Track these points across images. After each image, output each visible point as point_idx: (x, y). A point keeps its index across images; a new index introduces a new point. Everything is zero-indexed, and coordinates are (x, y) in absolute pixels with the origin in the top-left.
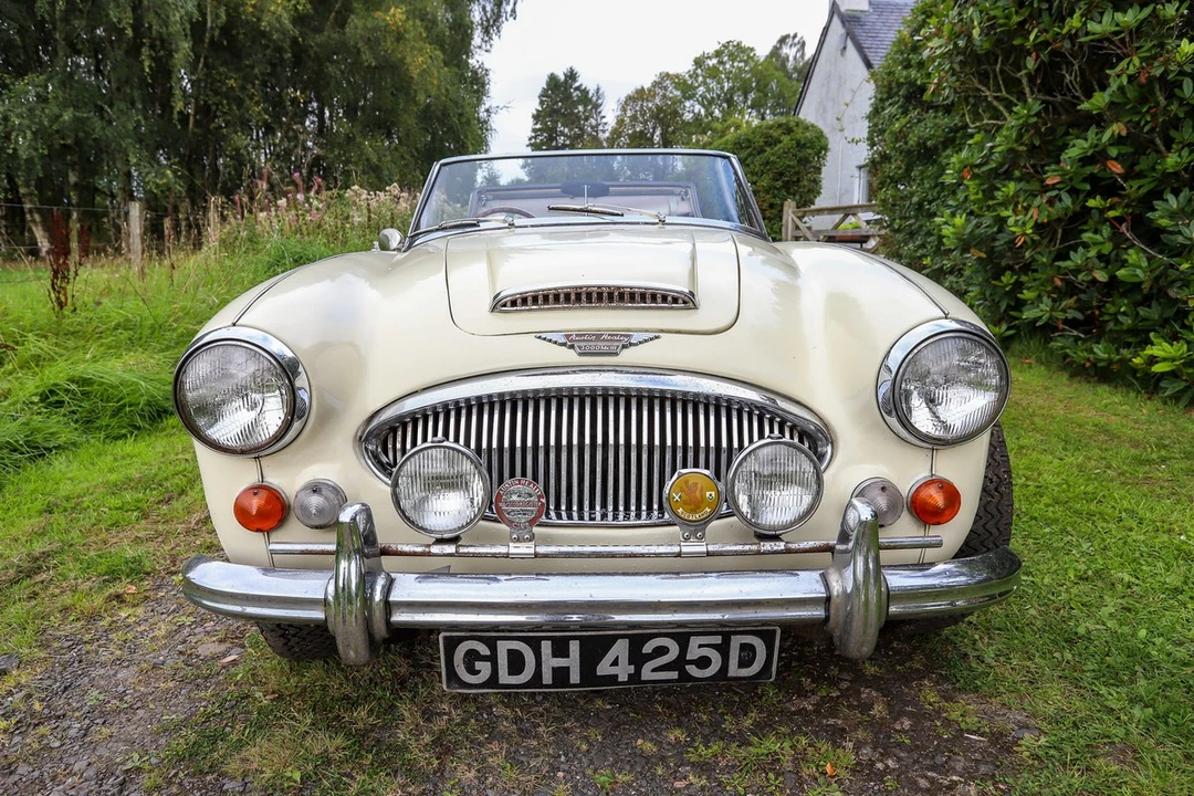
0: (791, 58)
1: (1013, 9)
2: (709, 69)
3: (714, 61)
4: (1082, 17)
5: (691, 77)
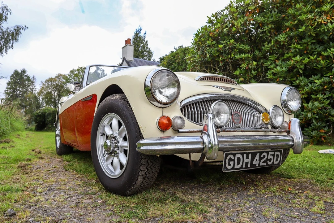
1: (216, 52)
2: (75, 74)
3: (77, 72)
4: (233, 55)
5: (69, 76)
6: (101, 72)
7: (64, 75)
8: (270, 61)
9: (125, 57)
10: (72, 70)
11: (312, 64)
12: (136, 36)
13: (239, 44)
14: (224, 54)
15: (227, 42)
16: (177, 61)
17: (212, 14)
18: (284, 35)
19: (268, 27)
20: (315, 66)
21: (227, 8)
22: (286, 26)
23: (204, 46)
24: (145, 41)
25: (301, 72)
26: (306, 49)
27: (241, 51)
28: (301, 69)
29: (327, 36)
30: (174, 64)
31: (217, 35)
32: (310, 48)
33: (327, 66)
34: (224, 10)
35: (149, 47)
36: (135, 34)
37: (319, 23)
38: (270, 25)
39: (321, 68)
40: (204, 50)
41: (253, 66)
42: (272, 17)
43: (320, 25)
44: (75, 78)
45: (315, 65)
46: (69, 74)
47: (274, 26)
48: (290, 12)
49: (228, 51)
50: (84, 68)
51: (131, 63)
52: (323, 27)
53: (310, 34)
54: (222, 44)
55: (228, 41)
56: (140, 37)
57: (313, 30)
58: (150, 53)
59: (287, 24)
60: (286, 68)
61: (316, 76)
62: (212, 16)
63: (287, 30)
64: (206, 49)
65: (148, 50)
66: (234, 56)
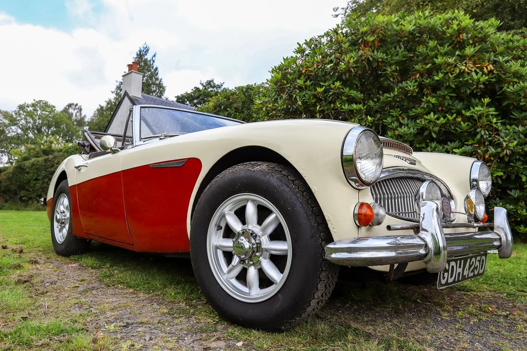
0: (74, 115)
1: (312, 97)
2: (28, 112)
3: (31, 109)
4: (339, 104)
5: (16, 114)
6: (76, 111)
7: (6, 112)
8: (390, 117)
9: (127, 91)
10: (22, 104)
11: (450, 126)
12: (139, 58)
13: (348, 89)
14: (323, 102)
15: (330, 85)
16: (235, 105)
17: (306, 40)
18: (413, 83)
19: (391, 69)
20: (452, 130)
21: (327, 34)
22: (416, 70)
23: (291, 86)
24: (153, 67)
25: (434, 136)
26: (442, 105)
27: (351, 100)
28: (435, 132)
29: (469, 89)
30: (228, 109)
31: (314, 72)
32: (446, 104)
33: (469, 131)
34: (323, 37)
35: (160, 78)
36: (137, 55)
37: (462, 71)
38: (394, 66)
39: (461, 132)
40: (291, 93)
41: (368, 123)
42: (397, 55)
43: (461, 73)
44: (28, 118)
45: (453, 128)
46: (15, 111)
47: (399, 69)
48: (421, 50)
49: (331, 98)
50: (44, 102)
51: (138, 101)
52: (465, 76)
53: (449, 85)
54: (321, 86)
55: (331, 82)
56: (146, 61)
57: (453, 80)
58: (161, 87)
59: (417, 67)
60: (416, 129)
61: (453, 143)
62: (305, 43)
63: (418, 76)
64: (296, 92)
65: (158, 82)
66: (341, 106)
